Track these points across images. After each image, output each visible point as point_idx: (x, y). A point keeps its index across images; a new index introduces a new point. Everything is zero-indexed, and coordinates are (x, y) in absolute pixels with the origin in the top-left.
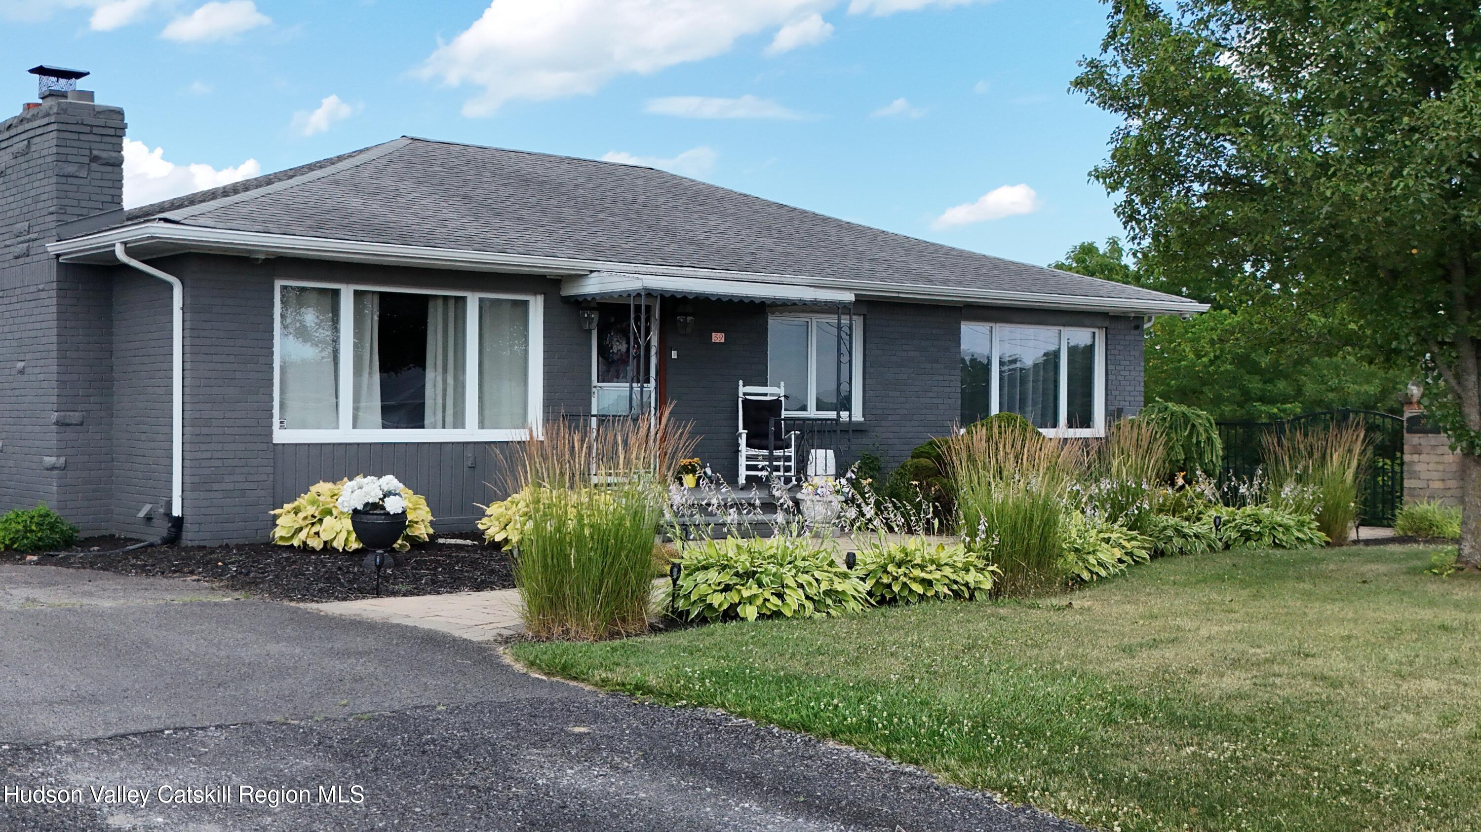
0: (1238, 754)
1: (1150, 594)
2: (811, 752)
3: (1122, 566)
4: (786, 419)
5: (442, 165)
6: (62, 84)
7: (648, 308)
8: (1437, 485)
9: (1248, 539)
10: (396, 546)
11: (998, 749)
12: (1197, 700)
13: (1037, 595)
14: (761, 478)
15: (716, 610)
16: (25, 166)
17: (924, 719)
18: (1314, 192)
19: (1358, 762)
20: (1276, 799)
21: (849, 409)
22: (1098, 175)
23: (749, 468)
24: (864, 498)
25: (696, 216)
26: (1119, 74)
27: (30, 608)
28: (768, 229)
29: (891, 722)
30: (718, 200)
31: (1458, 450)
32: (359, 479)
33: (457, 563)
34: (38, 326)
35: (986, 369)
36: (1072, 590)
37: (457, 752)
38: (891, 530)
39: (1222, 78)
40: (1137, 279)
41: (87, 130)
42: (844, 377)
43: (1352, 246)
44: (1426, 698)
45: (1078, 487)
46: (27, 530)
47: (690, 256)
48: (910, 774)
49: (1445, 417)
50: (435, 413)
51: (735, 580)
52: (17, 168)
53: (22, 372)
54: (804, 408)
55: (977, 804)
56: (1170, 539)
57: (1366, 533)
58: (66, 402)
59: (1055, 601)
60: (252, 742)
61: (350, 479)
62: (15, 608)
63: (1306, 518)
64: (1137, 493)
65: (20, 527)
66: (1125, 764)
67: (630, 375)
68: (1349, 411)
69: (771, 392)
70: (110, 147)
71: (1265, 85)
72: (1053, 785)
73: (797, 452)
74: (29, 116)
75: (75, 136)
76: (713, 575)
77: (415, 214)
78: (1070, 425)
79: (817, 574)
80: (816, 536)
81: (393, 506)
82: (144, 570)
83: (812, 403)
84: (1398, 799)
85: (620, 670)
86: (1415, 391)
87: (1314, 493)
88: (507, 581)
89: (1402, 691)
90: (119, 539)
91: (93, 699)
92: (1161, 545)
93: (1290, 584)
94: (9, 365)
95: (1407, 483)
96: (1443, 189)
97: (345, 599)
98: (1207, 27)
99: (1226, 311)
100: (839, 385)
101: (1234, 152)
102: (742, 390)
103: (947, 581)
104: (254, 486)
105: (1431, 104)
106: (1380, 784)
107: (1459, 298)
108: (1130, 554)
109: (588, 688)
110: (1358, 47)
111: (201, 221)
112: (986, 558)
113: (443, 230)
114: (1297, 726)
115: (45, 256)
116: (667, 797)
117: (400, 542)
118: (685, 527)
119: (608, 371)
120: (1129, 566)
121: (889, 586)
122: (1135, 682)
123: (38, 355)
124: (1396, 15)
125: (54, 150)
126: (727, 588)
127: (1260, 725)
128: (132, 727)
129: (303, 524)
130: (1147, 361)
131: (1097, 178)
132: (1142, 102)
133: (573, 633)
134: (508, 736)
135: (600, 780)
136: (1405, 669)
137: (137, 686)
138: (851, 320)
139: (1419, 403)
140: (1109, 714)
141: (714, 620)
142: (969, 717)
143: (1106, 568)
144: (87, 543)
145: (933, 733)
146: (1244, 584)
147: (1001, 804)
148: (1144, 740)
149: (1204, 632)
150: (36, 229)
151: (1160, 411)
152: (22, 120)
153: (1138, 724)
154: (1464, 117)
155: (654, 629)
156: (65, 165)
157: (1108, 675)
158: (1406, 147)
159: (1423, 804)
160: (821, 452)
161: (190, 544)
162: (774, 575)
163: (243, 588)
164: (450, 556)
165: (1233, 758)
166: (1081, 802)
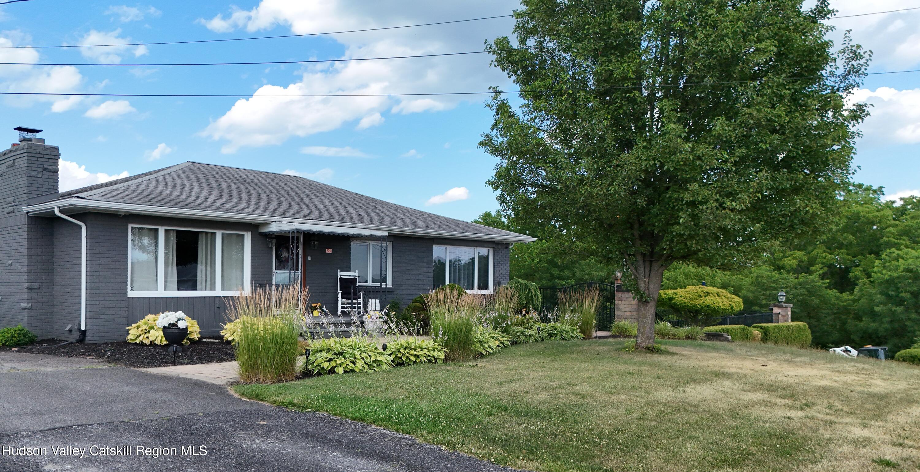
0: (544, 427)
1: (510, 360)
2: (364, 430)
3: (499, 348)
4: (359, 286)
5: (206, 174)
6: (30, 135)
7: (298, 238)
8: (628, 314)
9: (551, 336)
10: (183, 342)
11: (444, 427)
12: (528, 404)
13: (463, 361)
14: (346, 312)
15: (326, 370)
16: (12, 172)
17: (413, 414)
18: (577, 191)
19: (592, 429)
20: (558, 446)
21: (386, 282)
22: (489, 183)
23: (342, 307)
24: (391, 320)
25: (319, 198)
26: (499, 140)
27: (12, 371)
28: (350, 204)
29: (399, 417)
30: (329, 192)
31: (636, 300)
32: (167, 313)
33: (211, 350)
34: (19, 244)
35: (444, 265)
36: (478, 358)
37: (207, 434)
38: (402, 334)
39: (540, 143)
40: (508, 228)
41: (42, 156)
42: (384, 269)
43: (592, 215)
44: (621, 402)
45: (481, 315)
46: (13, 336)
47: (316, 215)
48: (406, 439)
49: (631, 285)
50: (201, 284)
51: (334, 356)
52: (8, 173)
53: (11, 265)
54: (366, 282)
55: (434, 451)
56: (519, 336)
57: (600, 334)
58: (31, 278)
59: (471, 364)
60: (114, 431)
61: (163, 313)
62: (5, 372)
63: (575, 328)
64: (505, 318)
65: (10, 335)
66: (497, 432)
67: (289, 267)
68: (593, 283)
69: (352, 274)
70: (52, 164)
71: (558, 146)
72: (467, 442)
73: (363, 300)
74: (14, 149)
75: (36, 159)
76: (324, 354)
77: (193, 195)
78: (479, 289)
79: (370, 353)
80: (371, 336)
81: (182, 325)
82: (68, 354)
83: (370, 280)
84: (608, 445)
85: (282, 396)
86: (619, 274)
87: (578, 317)
88: (233, 358)
89: (611, 400)
90: (57, 340)
91: (40, 413)
92: (515, 339)
93: (568, 355)
94: (5, 262)
95: (616, 313)
96: (630, 191)
97: (159, 367)
98: (534, 121)
99: (544, 241)
100: (381, 271)
101: (545, 174)
102: (339, 274)
103: (425, 355)
104: (119, 316)
105: (625, 155)
106: (601, 439)
107: (637, 236)
108: (503, 343)
109: (267, 404)
110: (596, 131)
111: (95, 198)
112: (442, 346)
113: (205, 203)
114: (568, 415)
115: (21, 213)
116: (300, 451)
117: (185, 341)
118: (312, 333)
119: (280, 265)
120: (502, 348)
121: (401, 358)
122: (502, 397)
123: (18, 258)
124: (611, 117)
125: (26, 165)
126: (331, 360)
127: (553, 415)
128: (58, 425)
129: (141, 333)
130: (511, 262)
131: (489, 184)
132: (507, 153)
133: (261, 380)
134: (231, 426)
135: (271, 445)
136: (613, 390)
137: (61, 407)
138: (386, 244)
139: (620, 279)
140: (491, 411)
141: (325, 374)
142: (432, 413)
143: (492, 349)
144: (41, 342)
145: (417, 421)
146: (549, 355)
147: (444, 450)
148: (505, 422)
149: (531, 376)
150: (17, 200)
151: (516, 283)
152: (10, 151)
153: (502, 415)
154: (639, 161)
155: (298, 378)
156: (30, 172)
157: (491, 395)
158: (614, 173)
159: (618, 447)
160: (373, 301)
161: (89, 342)
162: (351, 354)
163: (113, 362)
164: (208, 347)
165: (542, 429)
166: (478, 449)
